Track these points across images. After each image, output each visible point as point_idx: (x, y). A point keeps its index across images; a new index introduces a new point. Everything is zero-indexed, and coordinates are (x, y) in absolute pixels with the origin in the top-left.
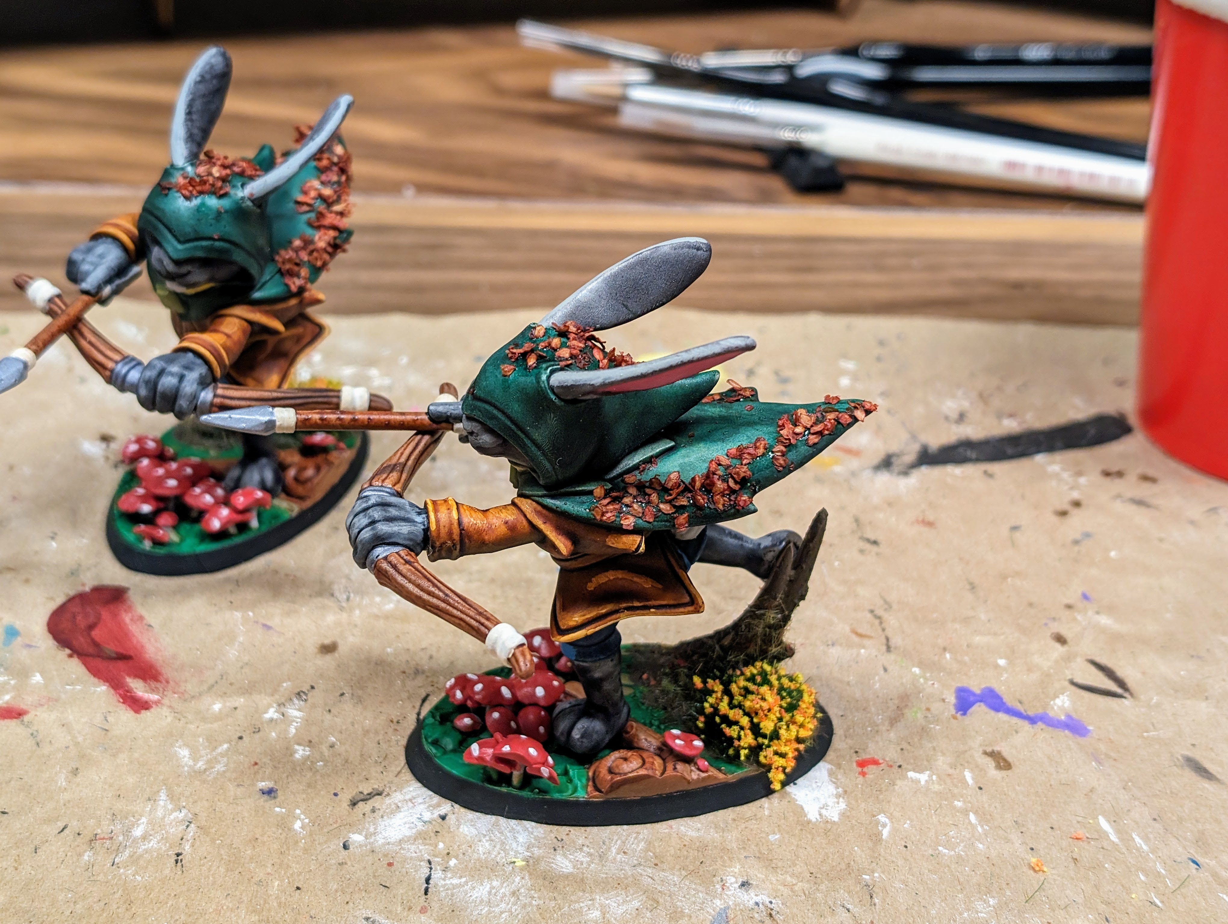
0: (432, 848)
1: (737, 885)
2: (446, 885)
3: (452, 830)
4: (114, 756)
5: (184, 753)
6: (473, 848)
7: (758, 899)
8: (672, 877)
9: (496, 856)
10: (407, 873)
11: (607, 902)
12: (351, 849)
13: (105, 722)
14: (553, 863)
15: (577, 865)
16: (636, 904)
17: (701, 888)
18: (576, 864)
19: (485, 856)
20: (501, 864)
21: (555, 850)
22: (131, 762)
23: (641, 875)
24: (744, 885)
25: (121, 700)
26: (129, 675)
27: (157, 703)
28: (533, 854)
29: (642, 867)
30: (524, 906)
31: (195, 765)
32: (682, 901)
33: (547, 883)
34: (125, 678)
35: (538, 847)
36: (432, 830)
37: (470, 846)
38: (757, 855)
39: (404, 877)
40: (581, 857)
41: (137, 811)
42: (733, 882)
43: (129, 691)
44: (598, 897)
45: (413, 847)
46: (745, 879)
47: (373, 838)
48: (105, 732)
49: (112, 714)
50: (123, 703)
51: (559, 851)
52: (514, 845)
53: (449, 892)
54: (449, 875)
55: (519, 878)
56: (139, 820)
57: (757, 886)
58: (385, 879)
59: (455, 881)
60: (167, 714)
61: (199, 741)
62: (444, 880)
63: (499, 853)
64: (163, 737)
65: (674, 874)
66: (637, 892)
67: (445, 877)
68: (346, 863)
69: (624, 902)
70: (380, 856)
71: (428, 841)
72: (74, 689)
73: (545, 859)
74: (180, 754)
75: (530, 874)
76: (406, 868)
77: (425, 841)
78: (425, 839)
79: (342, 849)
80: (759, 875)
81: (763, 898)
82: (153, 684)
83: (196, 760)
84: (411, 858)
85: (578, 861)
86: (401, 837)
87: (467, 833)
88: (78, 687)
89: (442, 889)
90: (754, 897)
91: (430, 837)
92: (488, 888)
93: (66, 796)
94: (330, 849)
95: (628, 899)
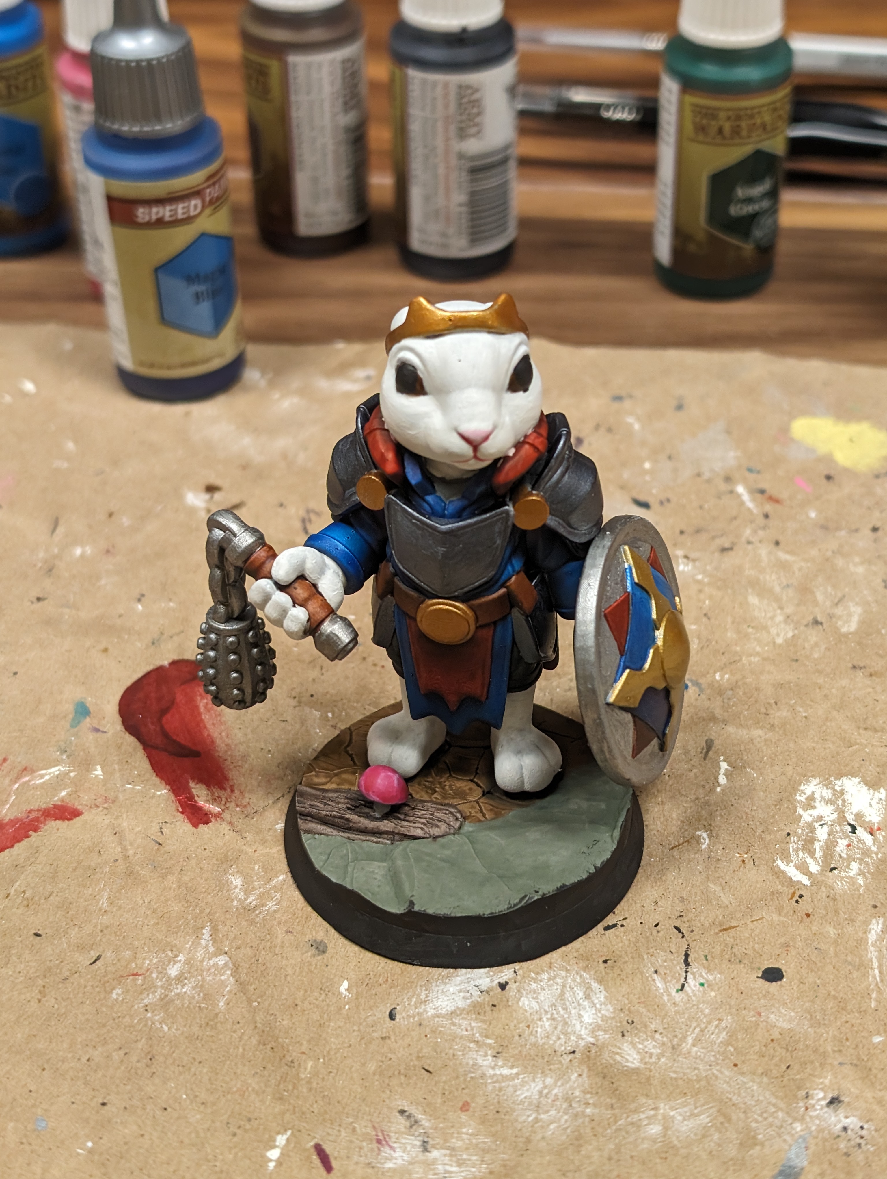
0: (485, 1026)
1: (824, 1103)
2: (495, 1075)
3: (510, 1004)
4: (163, 877)
5: (237, 881)
6: (531, 1028)
7: (847, 1122)
8: (751, 1084)
9: (555, 1042)
10: (454, 1055)
11: (672, 1113)
12: (397, 1020)
13: (159, 834)
14: (618, 1053)
15: (645, 1057)
16: (704, 1119)
17: (782, 1105)
18: (645, 1054)
19: (543, 1041)
20: (559, 1054)
21: (623, 1035)
22: (179, 887)
23: (716, 1077)
24: (834, 1101)
25: (180, 810)
26: (193, 779)
27: (218, 816)
28: (597, 1040)
29: (718, 1067)
30: (576, 1115)
31: (246, 899)
32: (757, 1121)
33: (606, 1083)
34: (188, 783)
35: (605, 1031)
36: (489, 1002)
37: (528, 1027)
38: (855, 1062)
39: (451, 1060)
40: (651, 1047)
41: (175, 945)
42: (820, 1097)
43: (191, 797)
44: (662, 1105)
45: (464, 1023)
46: (835, 1094)
47: (423, 1007)
48: (157, 846)
49: (168, 825)
50: (182, 813)
51: (628, 1038)
52: (578, 1027)
53: (497, 1085)
54: (500, 1063)
55: (576, 1075)
56: (177, 956)
57: (849, 1104)
58: (428, 1061)
59: (506, 1071)
60: (226, 832)
61: (253, 869)
62: (493, 1068)
63: (559, 1038)
64: (217, 860)
65: (753, 1081)
66: (706, 1103)
67: (496, 1065)
68: (389, 1038)
69: (693, 1115)
70: (428, 1030)
71: (482, 1017)
72: (133, 789)
73: (610, 1048)
74: (232, 882)
75: (589, 1070)
76: (455, 1049)
77: (478, 1016)
78: (479, 1014)
79: (388, 1019)
80: (852, 1090)
81: (852, 1122)
82: (217, 792)
83: (247, 892)
84: (461, 1037)
85: (646, 1052)
86: (453, 1008)
87: (527, 1008)
88: (138, 787)
89: (489, 1081)
90: (843, 1119)
91: (485, 1012)
92: (541, 1085)
93: (106, 920)
94: (375, 1018)
95: (696, 1111)
